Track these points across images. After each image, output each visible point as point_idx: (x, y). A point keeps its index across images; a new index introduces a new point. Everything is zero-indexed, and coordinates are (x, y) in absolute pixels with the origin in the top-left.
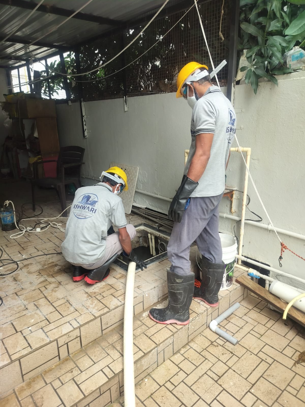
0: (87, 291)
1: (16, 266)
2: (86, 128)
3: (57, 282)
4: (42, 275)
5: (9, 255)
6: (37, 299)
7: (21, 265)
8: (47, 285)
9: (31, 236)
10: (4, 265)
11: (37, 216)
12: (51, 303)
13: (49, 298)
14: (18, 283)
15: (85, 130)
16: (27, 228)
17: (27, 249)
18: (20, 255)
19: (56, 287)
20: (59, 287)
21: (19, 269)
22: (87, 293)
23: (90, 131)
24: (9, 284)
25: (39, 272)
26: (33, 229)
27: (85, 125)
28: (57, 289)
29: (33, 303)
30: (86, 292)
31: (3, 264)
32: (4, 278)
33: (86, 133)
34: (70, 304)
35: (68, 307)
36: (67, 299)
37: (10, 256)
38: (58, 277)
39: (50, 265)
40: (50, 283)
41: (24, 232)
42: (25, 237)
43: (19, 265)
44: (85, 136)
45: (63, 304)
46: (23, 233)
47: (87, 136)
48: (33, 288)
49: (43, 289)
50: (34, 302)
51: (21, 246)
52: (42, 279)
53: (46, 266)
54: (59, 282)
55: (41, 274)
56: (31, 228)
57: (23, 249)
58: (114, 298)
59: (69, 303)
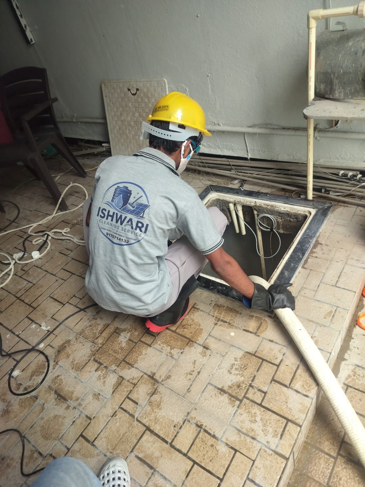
0: (220, 387)
1: (42, 357)
2: (26, 23)
3: (145, 376)
4: (106, 367)
5: (14, 333)
6: (136, 441)
7: (50, 352)
8: (131, 391)
9: (30, 272)
10: (18, 362)
11: (13, 221)
12: (171, 444)
13: (157, 428)
14: (72, 403)
15: (25, 27)
16: (14, 257)
17: (41, 307)
18: (34, 326)
19: (153, 393)
20: (156, 389)
21: (52, 363)
22: (222, 391)
23: (36, 27)
24: (56, 413)
25: (95, 361)
26: (24, 255)
27: (21, 16)
28: (156, 397)
29: (133, 455)
30: (218, 389)
31: (15, 360)
32: (36, 398)
33: (29, 35)
34: (210, 434)
35: (212, 446)
36: (195, 422)
37: (17, 333)
38: (139, 362)
39: (105, 334)
40: (135, 385)
41: (12, 266)
42: (21, 277)
43: (46, 352)
44: (30, 40)
45: (197, 440)
46: (13, 270)
47: (33, 40)
48: (110, 412)
49: (128, 405)
50: (132, 451)
51: (23, 301)
52: (112, 379)
53: (100, 341)
54: (149, 376)
55: (101, 364)
56: (20, 254)
57: (32, 309)
58: (286, 389)
59: (206, 431)
